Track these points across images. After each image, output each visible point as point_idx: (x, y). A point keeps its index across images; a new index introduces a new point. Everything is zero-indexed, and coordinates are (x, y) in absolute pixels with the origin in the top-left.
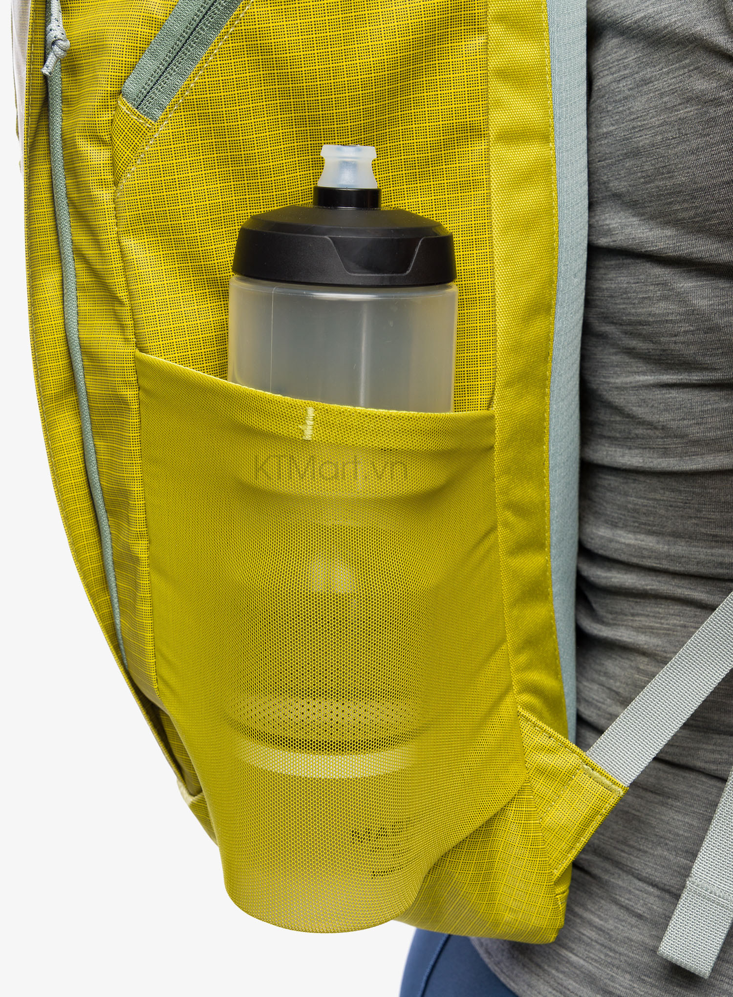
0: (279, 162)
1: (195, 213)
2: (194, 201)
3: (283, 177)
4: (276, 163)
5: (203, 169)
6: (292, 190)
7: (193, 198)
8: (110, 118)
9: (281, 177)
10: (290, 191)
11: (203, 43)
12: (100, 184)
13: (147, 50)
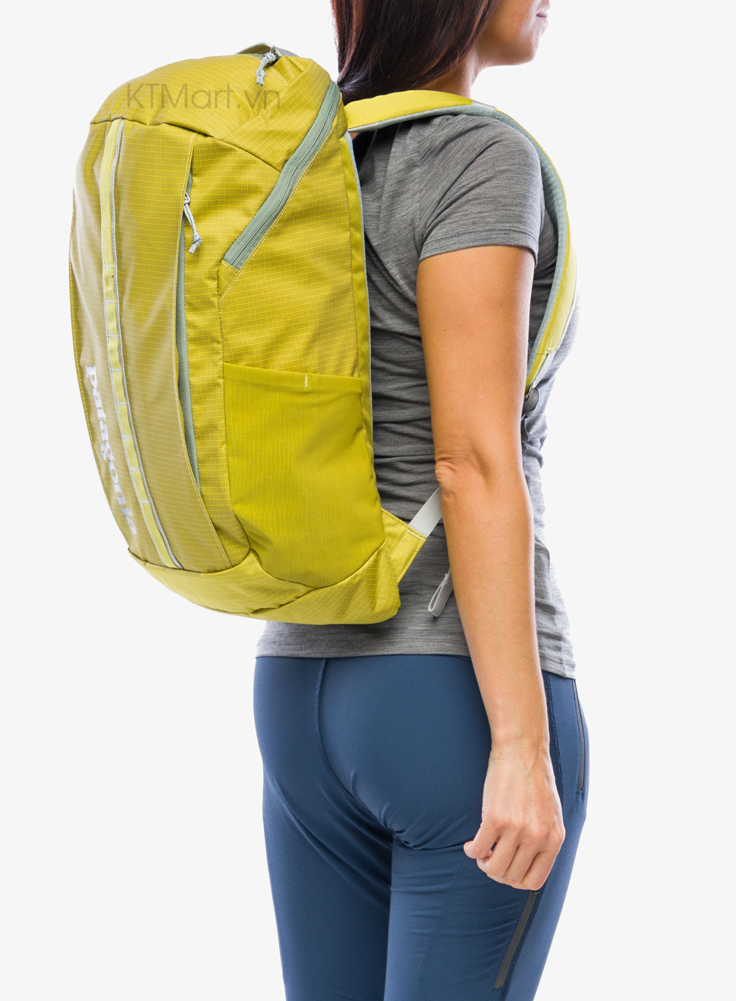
8: (218, 269)
11: (259, 239)
12: (214, 295)
13: (235, 242)
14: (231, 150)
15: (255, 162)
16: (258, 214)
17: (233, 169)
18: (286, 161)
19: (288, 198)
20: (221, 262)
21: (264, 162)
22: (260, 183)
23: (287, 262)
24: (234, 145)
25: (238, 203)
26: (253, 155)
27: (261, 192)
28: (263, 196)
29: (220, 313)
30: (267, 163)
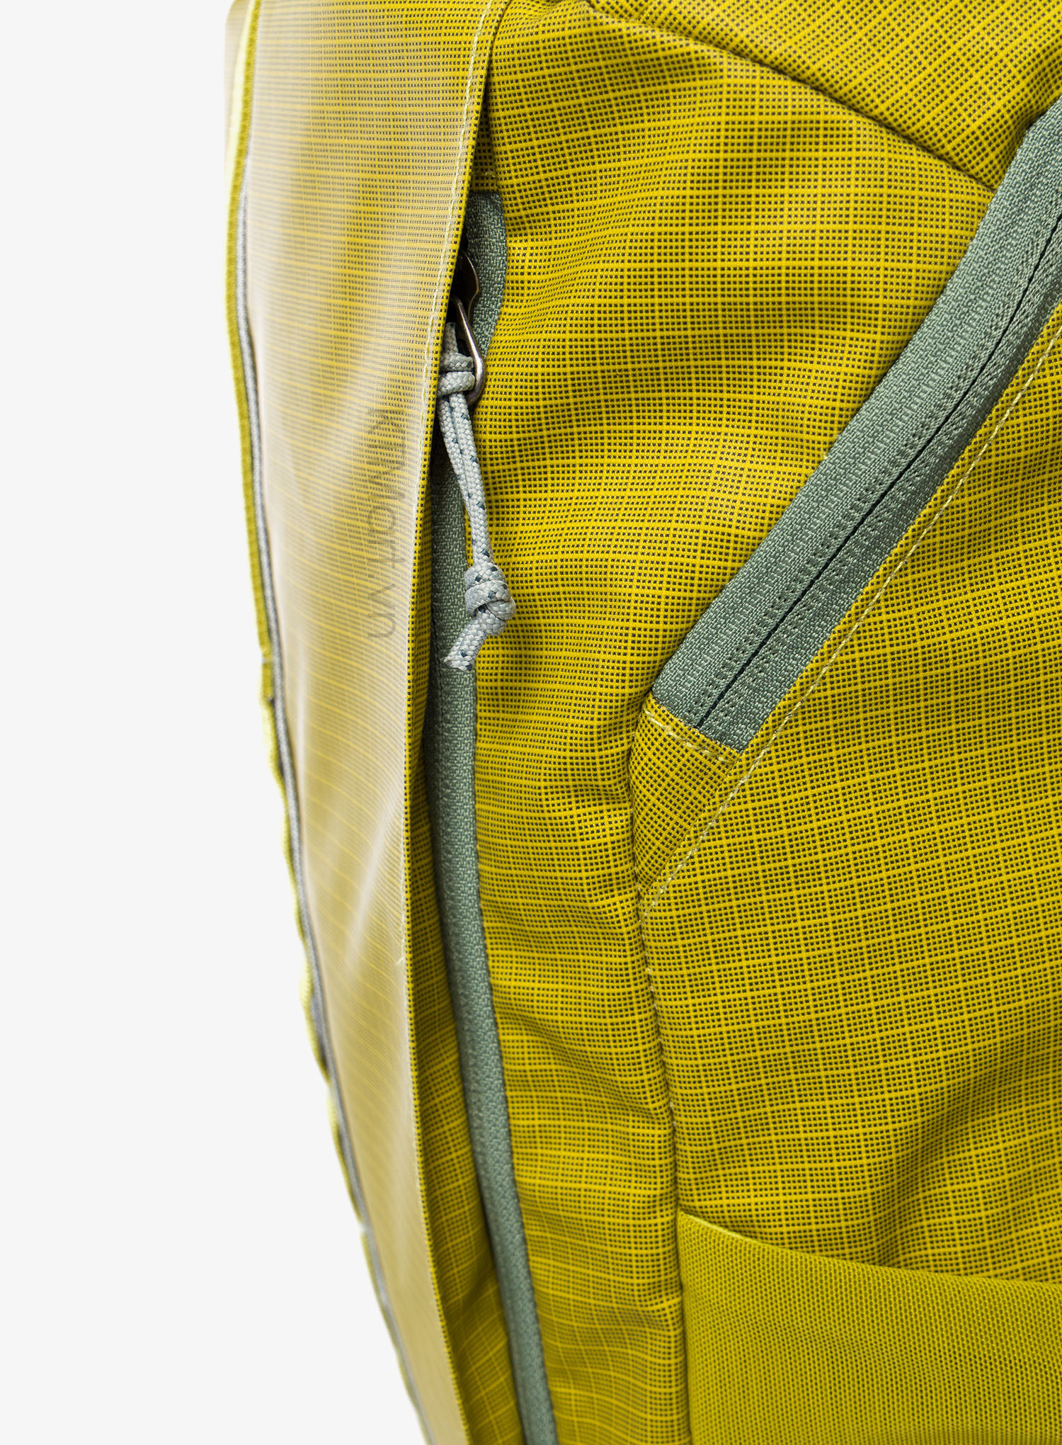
0: (1011, 810)
1: (832, 937)
2: (829, 912)
3: (1021, 840)
4: (1005, 811)
5: (849, 842)
6: (1044, 868)
7: (828, 906)
8: (626, 747)
9: (1016, 842)
10: (1039, 869)
11: (854, 579)
12: (608, 884)
13: (716, 603)
14: (684, 67)
15: (832, 134)
16: (845, 443)
17: (699, 183)
18: (1027, 120)
19: (1031, 336)
20: (640, 709)
21: (889, 127)
22: (857, 263)
23: (1023, 697)
24: (702, 38)
25: (738, 378)
26: (818, 89)
27: (863, 316)
28: (877, 339)
29: (649, 971)
30: (909, 139)
